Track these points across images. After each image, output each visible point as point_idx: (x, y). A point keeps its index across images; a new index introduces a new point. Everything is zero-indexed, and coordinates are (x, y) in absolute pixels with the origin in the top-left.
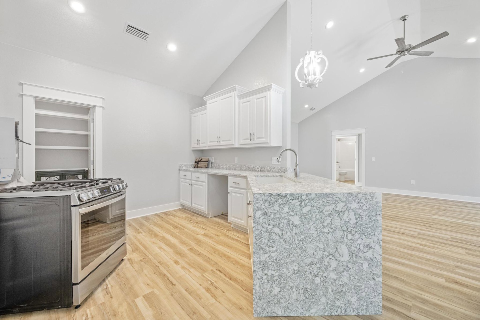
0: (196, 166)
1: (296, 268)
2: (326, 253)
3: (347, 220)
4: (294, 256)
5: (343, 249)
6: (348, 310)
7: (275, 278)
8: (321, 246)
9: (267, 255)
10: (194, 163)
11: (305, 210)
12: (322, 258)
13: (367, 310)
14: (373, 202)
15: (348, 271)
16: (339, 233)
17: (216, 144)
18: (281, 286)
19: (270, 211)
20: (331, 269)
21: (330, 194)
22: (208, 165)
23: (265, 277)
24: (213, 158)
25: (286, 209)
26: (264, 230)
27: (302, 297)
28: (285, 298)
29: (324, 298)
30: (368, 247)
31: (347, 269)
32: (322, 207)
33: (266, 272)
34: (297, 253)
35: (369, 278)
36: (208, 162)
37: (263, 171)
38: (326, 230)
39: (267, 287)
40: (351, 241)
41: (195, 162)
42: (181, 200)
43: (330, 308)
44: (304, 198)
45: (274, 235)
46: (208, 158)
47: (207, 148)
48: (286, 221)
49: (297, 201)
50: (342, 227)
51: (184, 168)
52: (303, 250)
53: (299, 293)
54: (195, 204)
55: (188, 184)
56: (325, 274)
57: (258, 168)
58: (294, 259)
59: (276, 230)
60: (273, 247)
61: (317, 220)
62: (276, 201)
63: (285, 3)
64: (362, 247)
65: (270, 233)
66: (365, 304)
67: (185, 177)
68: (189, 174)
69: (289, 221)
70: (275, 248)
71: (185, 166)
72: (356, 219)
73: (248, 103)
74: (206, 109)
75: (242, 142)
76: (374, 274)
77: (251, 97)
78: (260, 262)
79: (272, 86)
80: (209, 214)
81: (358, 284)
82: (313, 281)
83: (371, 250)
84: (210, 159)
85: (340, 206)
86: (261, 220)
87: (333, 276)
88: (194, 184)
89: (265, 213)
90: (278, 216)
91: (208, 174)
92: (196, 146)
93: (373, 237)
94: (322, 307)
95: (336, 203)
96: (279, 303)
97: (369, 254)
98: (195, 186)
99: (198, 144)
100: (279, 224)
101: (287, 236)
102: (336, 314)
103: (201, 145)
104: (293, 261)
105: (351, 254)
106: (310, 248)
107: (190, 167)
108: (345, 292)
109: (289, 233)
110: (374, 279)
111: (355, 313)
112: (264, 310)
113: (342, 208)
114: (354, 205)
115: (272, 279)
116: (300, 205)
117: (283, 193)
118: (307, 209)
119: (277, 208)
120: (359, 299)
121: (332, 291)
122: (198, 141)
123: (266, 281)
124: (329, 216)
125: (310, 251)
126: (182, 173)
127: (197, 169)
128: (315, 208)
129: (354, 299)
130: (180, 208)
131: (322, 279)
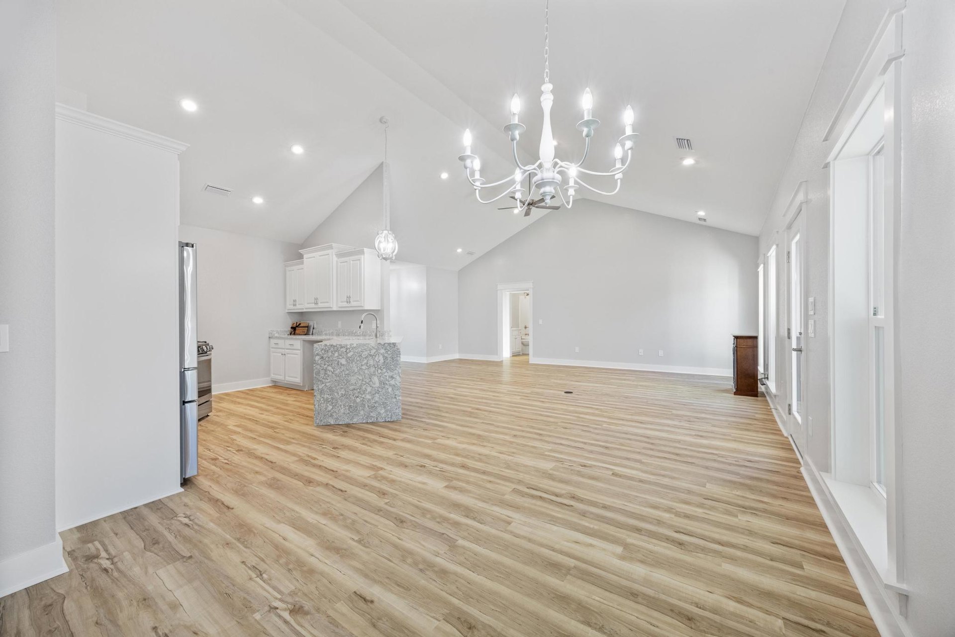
0: (293, 333)
1: (343, 393)
2: (364, 382)
3: (378, 361)
4: (342, 385)
5: (376, 380)
6: (379, 419)
7: (329, 400)
8: (361, 378)
9: (323, 385)
10: (290, 329)
11: (349, 355)
12: (361, 386)
13: (391, 418)
14: (395, 349)
15: (378, 393)
16: (372, 369)
17: (313, 306)
18: (333, 404)
19: (325, 356)
20: (367, 392)
21: (366, 344)
22: (308, 331)
23: (322, 399)
24: (315, 322)
25: (336, 354)
26: (321, 368)
27: (348, 411)
28: (336, 413)
29: (363, 411)
30: (392, 377)
31: (378, 392)
32: (361, 353)
33: (322, 396)
34: (344, 383)
35: (392, 398)
36: (308, 327)
37: (364, 336)
38: (364, 367)
39: (324, 406)
40: (381, 374)
41: (292, 328)
42: (272, 375)
43: (367, 418)
44: (348, 347)
45: (328, 371)
46: (308, 322)
47: (305, 310)
48: (336, 362)
49: (344, 349)
50: (374, 365)
51: (276, 335)
52: (348, 381)
53: (346, 409)
54: (289, 377)
55: (281, 354)
56: (363, 396)
57: (360, 333)
58: (342, 386)
59: (330, 368)
60: (327, 379)
61: (357, 361)
62: (329, 349)
63: (379, 167)
64: (387, 377)
65: (326, 370)
66: (390, 414)
67: (276, 346)
68: (280, 342)
69: (338, 362)
70: (329, 380)
71: (278, 332)
72: (384, 360)
73: (345, 263)
74: (302, 263)
75: (341, 304)
76: (396, 395)
77: (348, 258)
78: (319, 389)
79: (365, 251)
80: (304, 386)
81: (385, 401)
82: (355, 401)
83: (394, 380)
84: (311, 324)
85: (373, 352)
86: (319, 362)
87: (368, 397)
88: (288, 354)
89: (322, 357)
90: (331, 359)
91: (304, 340)
92: (292, 307)
93: (395, 371)
94: (362, 417)
95: (370, 350)
96: (331, 416)
97: (392, 382)
98: (289, 355)
99: (295, 305)
100: (332, 364)
101: (337, 372)
102: (371, 421)
103: (298, 307)
104: (342, 388)
105: (381, 382)
106: (353, 380)
107: (285, 335)
108: (377, 407)
109: (338, 370)
110: (395, 398)
111: (383, 420)
112: (321, 421)
113: (375, 353)
114: (382, 351)
115: (327, 401)
116: (346, 351)
117: (334, 344)
118: (351, 354)
119: (330, 354)
120: (386, 411)
121: (368, 407)
122: (295, 301)
123: (323, 402)
124: (365, 358)
125: (353, 381)
126: (273, 341)
127: (293, 336)
128: (356, 353)
129: (383, 411)
130: (271, 385)
131: (361, 399)
